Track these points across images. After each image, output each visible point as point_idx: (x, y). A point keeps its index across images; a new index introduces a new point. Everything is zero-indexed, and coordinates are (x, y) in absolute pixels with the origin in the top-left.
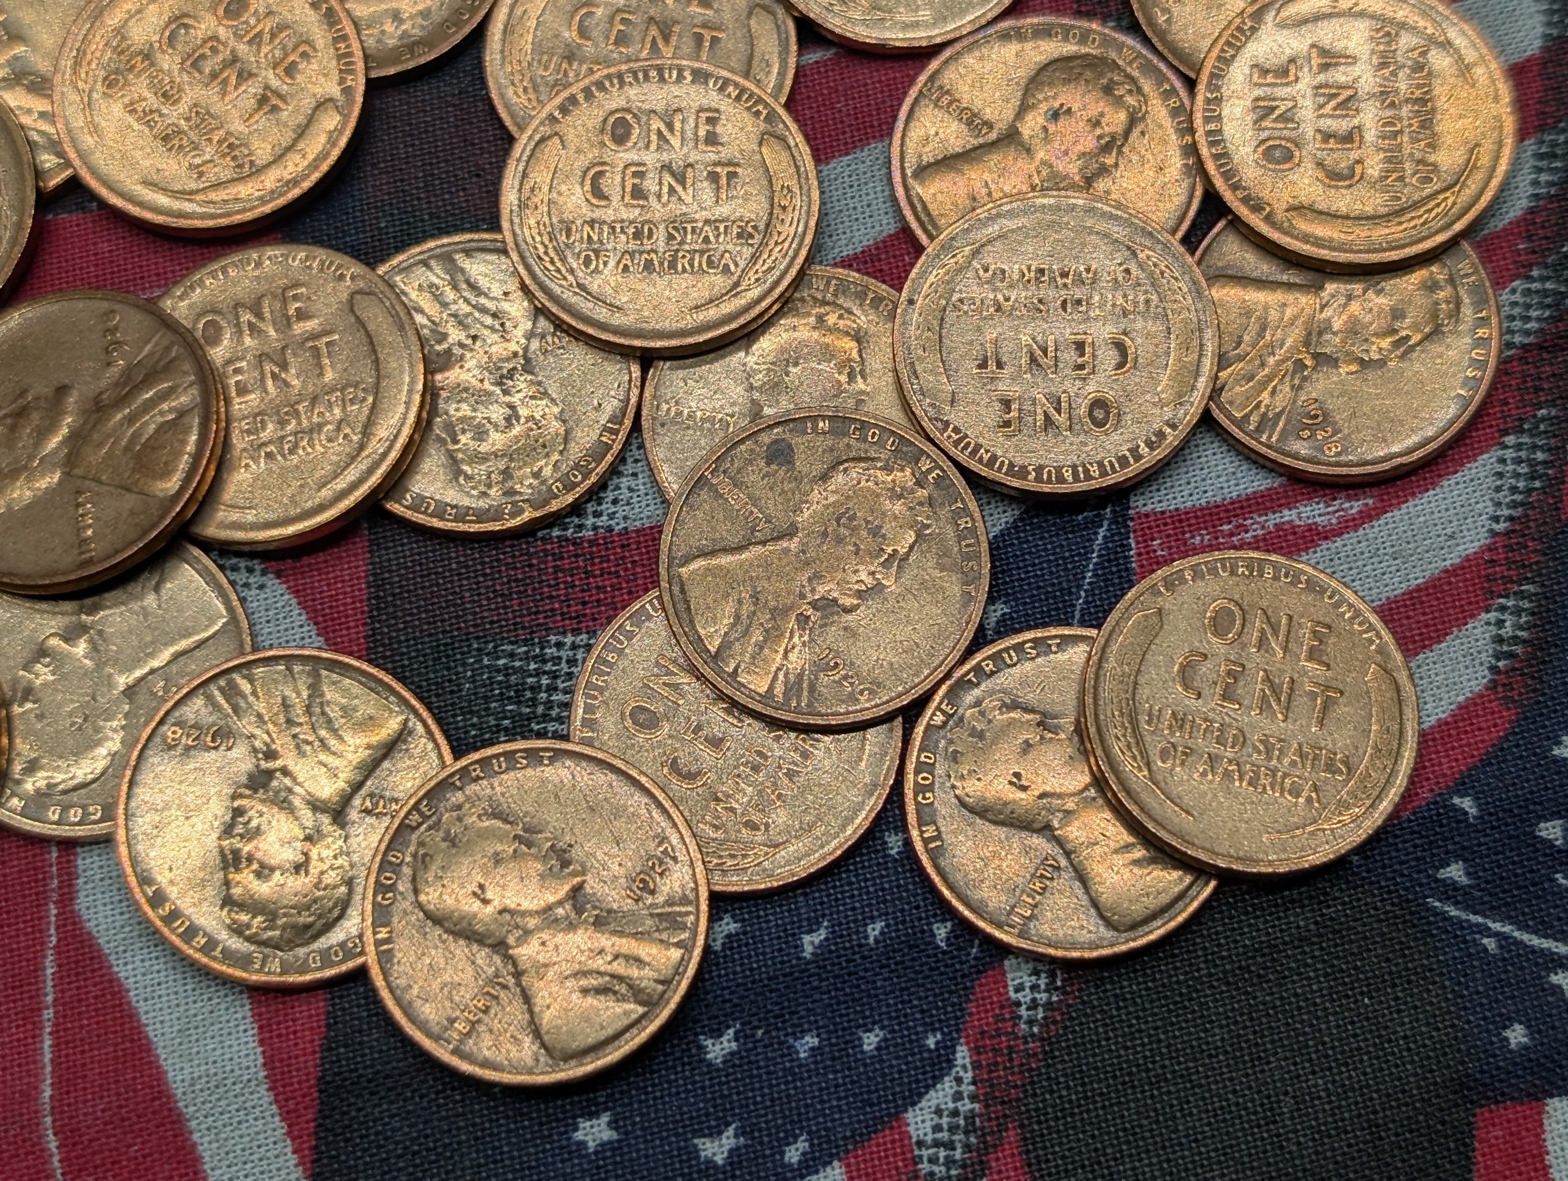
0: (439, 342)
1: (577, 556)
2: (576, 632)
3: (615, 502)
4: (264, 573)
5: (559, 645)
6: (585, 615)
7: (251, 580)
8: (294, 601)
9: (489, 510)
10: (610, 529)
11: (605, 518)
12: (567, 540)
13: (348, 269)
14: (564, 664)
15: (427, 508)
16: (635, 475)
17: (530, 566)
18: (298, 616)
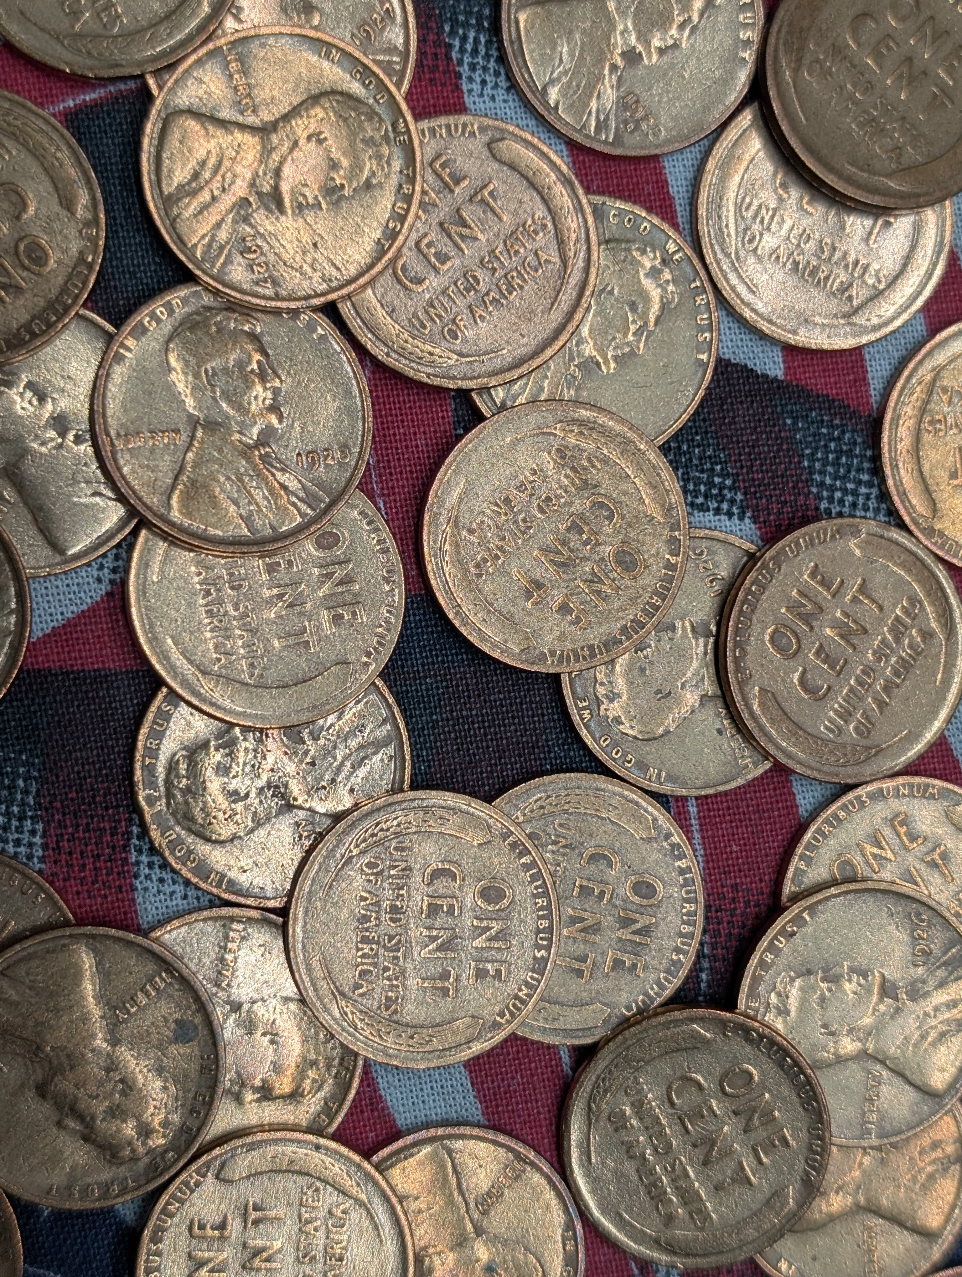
0: (311, 733)
1: (114, 848)
2: (45, 846)
3: (161, 881)
4: (111, 582)
5: (33, 832)
6: (60, 854)
7: (106, 571)
8: (85, 607)
9: (154, 776)
10: (136, 876)
11: (147, 871)
12: (129, 839)
13: (375, 660)
14: (16, 836)
15: (158, 724)
16: (185, 897)
17: (107, 809)
18: (72, 610)
